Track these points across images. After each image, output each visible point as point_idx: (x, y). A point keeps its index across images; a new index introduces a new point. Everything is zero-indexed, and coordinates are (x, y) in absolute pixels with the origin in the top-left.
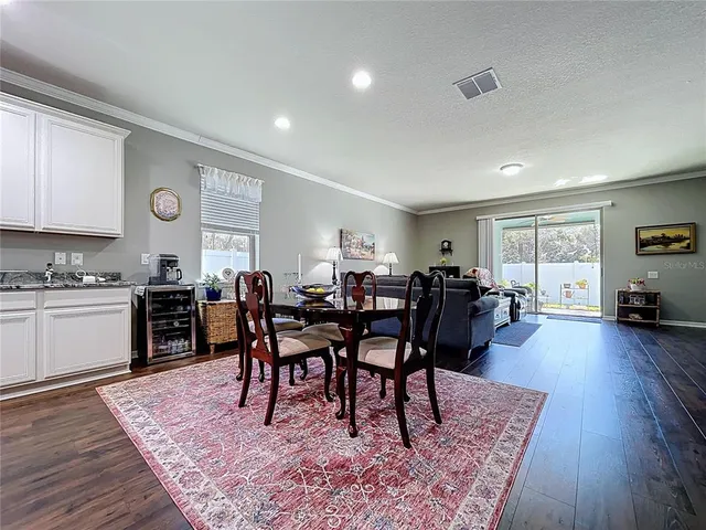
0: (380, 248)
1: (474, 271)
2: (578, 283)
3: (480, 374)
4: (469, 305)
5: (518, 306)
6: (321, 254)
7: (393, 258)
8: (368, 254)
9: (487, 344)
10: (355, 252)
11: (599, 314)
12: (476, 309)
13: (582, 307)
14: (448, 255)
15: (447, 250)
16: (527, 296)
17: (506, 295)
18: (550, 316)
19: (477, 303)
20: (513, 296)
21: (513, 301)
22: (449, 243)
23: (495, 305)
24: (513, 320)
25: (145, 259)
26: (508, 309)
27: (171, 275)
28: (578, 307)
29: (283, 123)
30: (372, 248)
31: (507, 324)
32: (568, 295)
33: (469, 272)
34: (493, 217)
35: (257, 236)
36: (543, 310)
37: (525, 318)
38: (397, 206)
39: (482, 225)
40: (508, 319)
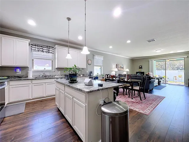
0: (124, 68)
1: (149, 73)
2: (179, 76)
3: (151, 94)
4: (149, 81)
5: (160, 82)
6: (113, 70)
7: (128, 70)
8: (122, 69)
9: (152, 89)
10: (119, 69)
11: (184, 84)
12: (150, 82)
13: (180, 82)
14: (141, 69)
15: (141, 68)
16: (163, 79)
17: (157, 79)
18: (169, 84)
19: (150, 81)
20: (159, 79)
21: (159, 80)
22: (141, 66)
23: (154, 81)
24: (159, 85)
25: (87, 72)
26: (157, 82)
27: (92, 75)
28: (179, 82)
29: (111, 47)
30: (123, 68)
31: (157, 86)
32: (176, 79)
33: (147, 73)
34: (153, 60)
35: (102, 67)
36: (168, 83)
37: (162, 85)
38: (129, 58)
39: (150, 62)
40: (158, 85)
